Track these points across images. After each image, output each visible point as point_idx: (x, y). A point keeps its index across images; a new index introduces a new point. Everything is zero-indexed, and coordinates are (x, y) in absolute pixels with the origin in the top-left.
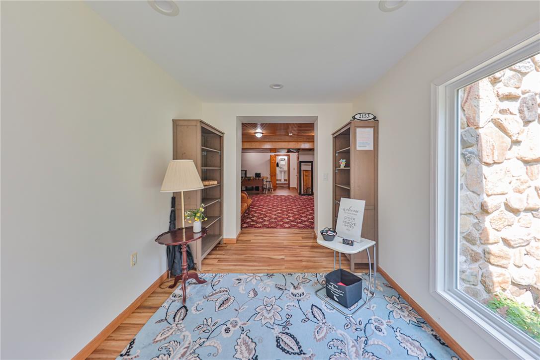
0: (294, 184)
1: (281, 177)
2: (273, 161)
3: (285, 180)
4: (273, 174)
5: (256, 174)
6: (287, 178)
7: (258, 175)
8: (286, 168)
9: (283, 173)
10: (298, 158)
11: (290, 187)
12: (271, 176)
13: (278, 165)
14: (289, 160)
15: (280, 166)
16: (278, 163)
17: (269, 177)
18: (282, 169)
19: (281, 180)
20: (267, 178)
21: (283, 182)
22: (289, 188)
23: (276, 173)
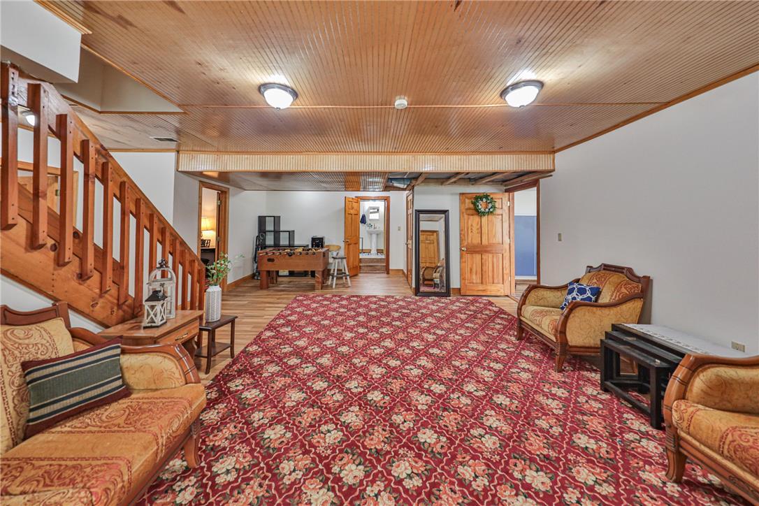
0: (399, 260)
1: (370, 244)
2: (352, 212)
3: (379, 251)
4: (352, 240)
5: (314, 240)
6: (382, 247)
7: (318, 242)
8: (381, 227)
9: (374, 236)
10: (410, 203)
11: (391, 268)
12: (347, 244)
13: (363, 220)
14: (388, 209)
15: (368, 222)
16: (364, 217)
17: (342, 245)
18: (372, 229)
19: (369, 252)
20: (339, 248)
21: (374, 255)
22: (387, 270)
23: (358, 238)
